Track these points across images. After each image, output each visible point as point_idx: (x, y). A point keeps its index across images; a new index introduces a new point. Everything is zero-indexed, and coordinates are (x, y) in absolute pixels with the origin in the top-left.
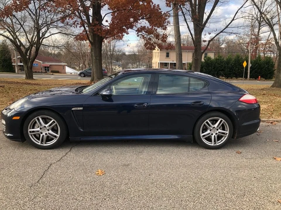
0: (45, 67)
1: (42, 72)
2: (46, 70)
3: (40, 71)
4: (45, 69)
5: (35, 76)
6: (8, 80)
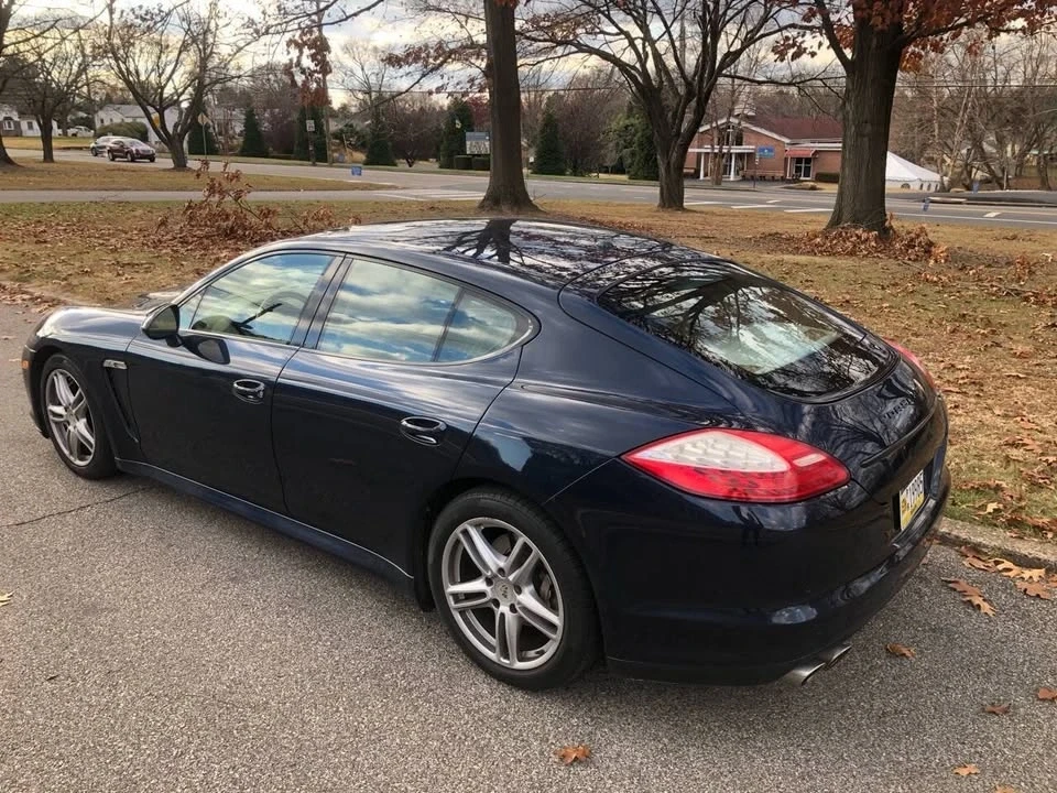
0: (799, 160)
1: (783, 179)
2: (798, 169)
3: (779, 174)
4: (797, 167)
5: (692, 197)
6: (617, 219)
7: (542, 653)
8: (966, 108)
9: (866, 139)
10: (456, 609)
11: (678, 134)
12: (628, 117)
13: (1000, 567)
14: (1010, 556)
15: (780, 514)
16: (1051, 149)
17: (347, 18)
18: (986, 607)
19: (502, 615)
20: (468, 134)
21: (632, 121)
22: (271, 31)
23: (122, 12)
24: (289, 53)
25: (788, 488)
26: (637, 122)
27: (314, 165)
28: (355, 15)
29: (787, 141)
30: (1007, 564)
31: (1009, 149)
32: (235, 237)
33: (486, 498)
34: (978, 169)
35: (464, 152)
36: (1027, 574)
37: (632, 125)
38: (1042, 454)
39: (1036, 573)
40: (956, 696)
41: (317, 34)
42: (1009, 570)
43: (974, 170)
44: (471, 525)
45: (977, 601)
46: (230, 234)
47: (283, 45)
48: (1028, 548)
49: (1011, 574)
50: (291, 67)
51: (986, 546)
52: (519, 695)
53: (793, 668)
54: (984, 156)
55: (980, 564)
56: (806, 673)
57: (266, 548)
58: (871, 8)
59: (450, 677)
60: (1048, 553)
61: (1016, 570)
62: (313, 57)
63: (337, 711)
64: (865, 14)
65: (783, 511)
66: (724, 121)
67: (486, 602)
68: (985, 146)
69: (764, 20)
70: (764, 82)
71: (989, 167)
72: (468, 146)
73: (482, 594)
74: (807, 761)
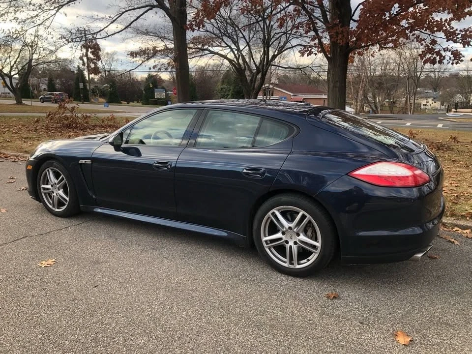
7: (309, 260)
8: (363, 81)
9: (337, 89)
10: (267, 247)
11: (254, 88)
12: (222, 85)
13: (454, 230)
14: (457, 226)
15: (409, 192)
16: (393, 99)
17: (109, 36)
18: (456, 242)
19: (291, 247)
20: (156, 90)
21: (224, 86)
22: (74, 40)
23: (4, 30)
24: (82, 51)
25: (411, 183)
26: (226, 87)
27: (83, 103)
28: (113, 35)
29: (292, 94)
30: (456, 228)
31: (377, 99)
32: (72, 128)
33: (284, 198)
34: (366, 107)
35: (154, 97)
36: (465, 231)
37: (224, 88)
38: (451, 194)
39: (468, 231)
40: (461, 269)
41: (95, 42)
42: (458, 230)
43: (365, 107)
44: (276, 210)
45: (453, 240)
46: (69, 126)
47: (79, 47)
48: (462, 222)
49: (459, 232)
50: (83, 57)
51: (447, 223)
52: (299, 279)
53: (415, 254)
54: (368, 102)
55: (447, 229)
56: (420, 255)
57: (161, 238)
58: (338, 37)
59: (267, 275)
60: (469, 224)
61: (460, 231)
62: (93, 53)
63: (228, 289)
64: (335, 40)
65: (409, 190)
66: (268, 85)
67: (283, 242)
68: (369, 98)
69: (286, 43)
70: (287, 68)
71: (371, 106)
72: (156, 95)
73: (281, 239)
74: (420, 292)
